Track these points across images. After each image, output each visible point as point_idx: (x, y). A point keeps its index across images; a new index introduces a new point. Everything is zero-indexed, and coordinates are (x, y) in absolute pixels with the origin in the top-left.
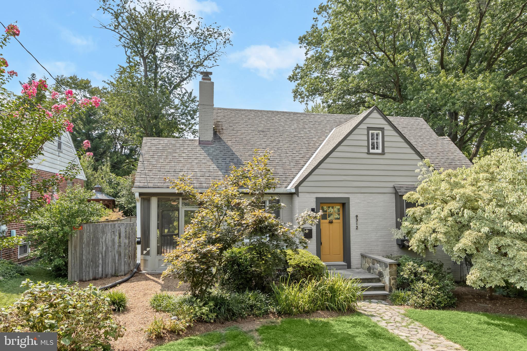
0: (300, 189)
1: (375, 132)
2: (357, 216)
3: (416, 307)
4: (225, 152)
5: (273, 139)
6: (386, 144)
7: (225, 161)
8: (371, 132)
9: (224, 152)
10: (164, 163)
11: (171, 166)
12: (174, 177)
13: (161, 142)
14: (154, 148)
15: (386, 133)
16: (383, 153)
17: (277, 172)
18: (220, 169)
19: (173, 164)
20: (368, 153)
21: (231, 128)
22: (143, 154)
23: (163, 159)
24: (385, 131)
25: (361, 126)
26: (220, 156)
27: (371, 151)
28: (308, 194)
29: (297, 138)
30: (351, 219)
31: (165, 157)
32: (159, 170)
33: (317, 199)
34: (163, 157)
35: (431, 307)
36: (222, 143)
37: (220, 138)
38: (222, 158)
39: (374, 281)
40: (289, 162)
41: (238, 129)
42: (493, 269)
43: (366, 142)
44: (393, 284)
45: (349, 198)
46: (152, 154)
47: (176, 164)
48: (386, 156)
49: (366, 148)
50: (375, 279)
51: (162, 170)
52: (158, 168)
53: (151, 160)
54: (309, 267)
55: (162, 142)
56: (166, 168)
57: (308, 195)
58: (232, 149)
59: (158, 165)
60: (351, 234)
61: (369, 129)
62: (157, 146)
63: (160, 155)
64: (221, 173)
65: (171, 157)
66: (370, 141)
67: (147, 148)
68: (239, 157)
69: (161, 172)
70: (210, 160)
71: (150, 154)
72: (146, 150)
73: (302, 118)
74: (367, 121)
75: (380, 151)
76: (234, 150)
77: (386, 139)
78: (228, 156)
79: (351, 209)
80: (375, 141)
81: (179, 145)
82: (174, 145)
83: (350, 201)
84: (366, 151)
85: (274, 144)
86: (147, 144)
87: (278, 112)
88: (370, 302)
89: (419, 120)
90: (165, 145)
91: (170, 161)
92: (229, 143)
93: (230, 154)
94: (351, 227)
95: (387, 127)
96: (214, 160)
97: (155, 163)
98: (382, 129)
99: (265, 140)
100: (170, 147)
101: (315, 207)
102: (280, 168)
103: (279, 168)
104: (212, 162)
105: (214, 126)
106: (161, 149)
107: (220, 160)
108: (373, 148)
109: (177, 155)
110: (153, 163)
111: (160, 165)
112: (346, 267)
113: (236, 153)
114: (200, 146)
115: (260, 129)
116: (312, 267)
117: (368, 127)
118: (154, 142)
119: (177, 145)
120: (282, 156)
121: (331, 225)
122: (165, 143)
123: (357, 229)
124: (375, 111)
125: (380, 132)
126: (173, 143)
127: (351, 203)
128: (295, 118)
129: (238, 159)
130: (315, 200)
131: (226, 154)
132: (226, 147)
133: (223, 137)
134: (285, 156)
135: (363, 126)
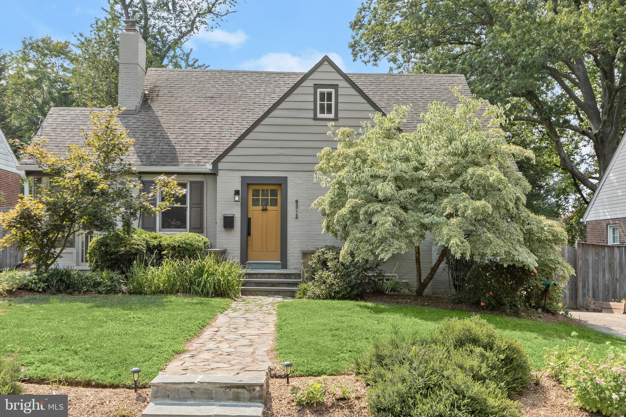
0: (220, 166)
1: (326, 90)
2: (297, 201)
3: (313, 299)
4: (149, 124)
5: (221, 106)
6: (340, 107)
7: (145, 134)
8: (319, 90)
9: (147, 124)
10: (65, 138)
11: (74, 140)
13: (71, 113)
14: (60, 120)
15: (340, 91)
16: (336, 119)
17: (208, 148)
19: (77, 138)
20: (315, 118)
21: (170, 95)
22: (44, 127)
23: (66, 133)
25: (306, 83)
26: (140, 129)
27: (319, 116)
28: (231, 172)
30: (288, 206)
31: (70, 130)
32: (56, 145)
33: (243, 178)
34: (68, 130)
36: (149, 113)
37: (150, 107)
38: (142, 131)
40: (230, 135)
41: (178, 95)
42: (361, 240)
43: (313, 104)
44: (307, 278)
45: (286, 178)
46: (55, 127)
47: (80, 138)
48: (341, 122)
49: (312, 112)
51: (60, 145)
52: (56, 142)
53: (51, 134)
54: (179, 246)
55: (73, 113)
56: (66, 142)
57: (230, 174)
58: (160, 120)
59: (57, 140)
60: (288, 224)
61: (316, 86)
62: (64, 118)
63: (65, 127)
64: (134, 149)
65: (77, 130)
66: (319, 102)
67: (51, 120)
68: (165, 129)
71: (52, 127)
72: (50, 122)
73: (276, 79)
74: (314, 76)
75: (332, 116)
76: (162, 121)
77: (340, 99)
78: (151, 129)
79: (289, 192)
80: (326, 103)
82: (87, 116)
83: (288, 181)
84: (312, 116)
85: (221, 113)
86: (53, 115)
87: (245, 72)
89: (456, 78)
90: (75, 116)
91: (74, 135)
92: (159, 113)
93: (155, 127)
94: (288, 216)
95: (343, 84)
96: (131, 133)
97: (54, 137)
98: (335, 87)
99: (210, 108)
100: (81, 118)
101: (239, 188)
102: (215, 142)
103: (213, 142)
105: (146, 92)
106: (68, 120)
107: (139, 133)
108: (322, 112)
110: (52, 137)
111: (60, 140)
112: (280, 266)
113: (163, 125)
114: (120, 117)
115: (210, 95)
116: (183, 247)
117: (314, 84)
118: (62, 113)
120: (223, 128)
121: (265, 213)
122: (76, 113)
123: (297, 218)
124: (326, 63)
125: (333, 91)
126: (86, 114)
127: (289, 184)
128: (267, 79)
129: (163, 132)
130: (240, 179)
131: (149, 127)
132: (153, 117)
133: (155, 106)
134: (228, 128)
135: (309, 83)
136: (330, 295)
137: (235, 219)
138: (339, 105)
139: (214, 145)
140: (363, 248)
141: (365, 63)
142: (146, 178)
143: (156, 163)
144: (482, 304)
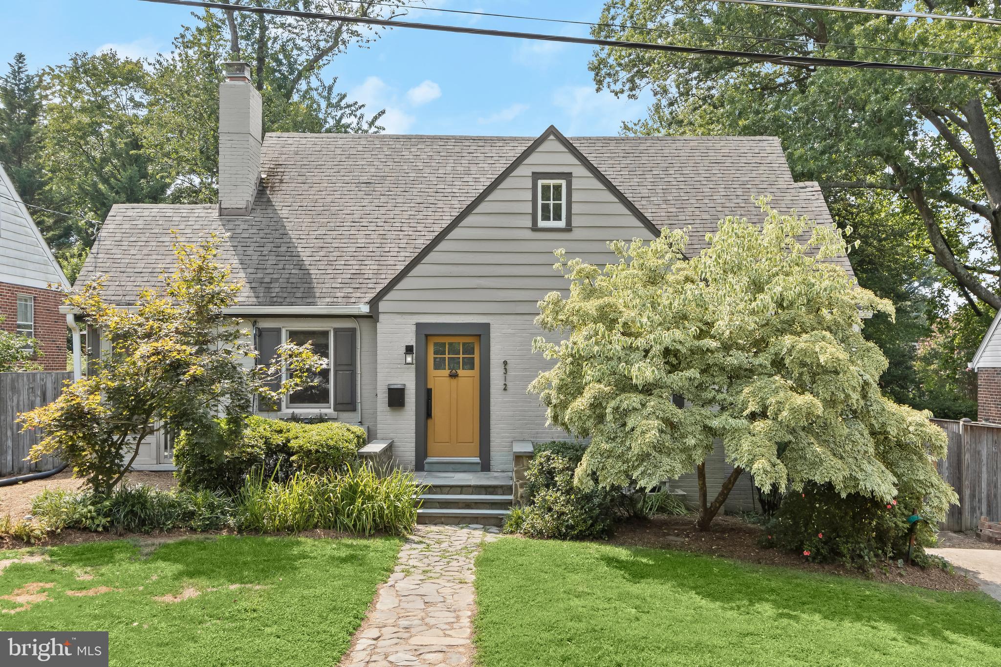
0: (383, 306)
1: (552, 182)
2: (505, 363)
3: (532, 536)
4: (268, 231)
5: (383, 199)
6: (575, 209)
7: (262, 249)
8: (540, 182)
9: (266, 231)
10: (137, 257)
11: (149, 261)
12: (148, 284)
13: (144, 214)
14: (128, 226)
15: (575, 184)
16: (569, 229)
17: (363, 272)
18: (245, 266)
19: (154, 257)
20: (535, 228)
21: (300, 179)
22: (102, 239)
23: (137, 248)
24: (574, 181)
25: (518, 171)
26: (254, 240)
27: (542, 224)
28: (399, 316)
29: (439, 196)
30: (491, 370)
31: (143, 244)
32: (123, 270)
33: (419, 326)
34: (139, 244)
36: (269, 211)
37: (269, 201)
38: (257, 244)
40: (397, 249)
41: (315, 179)
43: (530, 204)
44: (522, 497)
45: (488, 325)
46: (119, 239)
47: (159, 257)
48: (576, 234)
49: (530, 217)
51: (128, 270)
52: (122, 265)
53: (113, 251)
54: (317, 451)
55: (147, 214)
56: (138, 265)
57: (398, 319)
58: (286, 224)
59: (123, 261)
60: (492, 400)
61: (536, 176)
62: (134, 223)
63: (135, 239)
64: (244, 275)
65: (154, 244)
66: (540, 202)
67: (113, 226)
68: (294, 240)
69: (125, 275)
70: (232, 248)
71: (116, 239)
72: (111, 231)
74: (532, 159)
75: (562, 224)
76: (289, 226)
77: (575, 197)
78: (271, 240)
79: (492, 348)
80: (552, 202)
81: (178, 219)
82: (169, 219)
83: (492, 330)
84: (529, 224)
85: (383, 211)
86: (117, 218)
90: (150, 218)
91: (150, 253)
92: (284, 213)
93: (277, 236)
94: (492, 386)
95: (579, 171)
96: (239, 248)
97: (119, 256)
98: (568, 176)
99: (365, 202)
100: (160, 223)
101: (413, 342)
102: (373, 262)
103: (370, 263)
104: (234, 253)
105: (264, 176)
106: (140, 227)
107: (251, 248)
108: (546, 218)
109: (168, 239)
110: (115, 256)
111: (127, 261)
112: (479, 468)
113: (290, 232)
114: (221, 220)
115: (364, 179)
116: (324, 452)
117: (533, 173)
118: (131, 214)
119: (174, 219)
120: (386, 237)
121: (454, 382)
122: (153, 214)
123: (505, 389)
124: (552, 137)
125: (563, 183)
126: (167, 214)
127: (494, 335)
128: (457, 149)
129: (291, 245)
130: (414, 328)
131: (268, 236)
132: (275, 219)
133: (277, 200)
134: (394, 237)
135: (524, 170)
136: (560, 531)
137: (407, 392)
138: (574, 206)
139: (372, 267)
140: (613, 467)
141: (616, 94)
142: (264, 324)
143: (279, 300)
144: (806, 553)
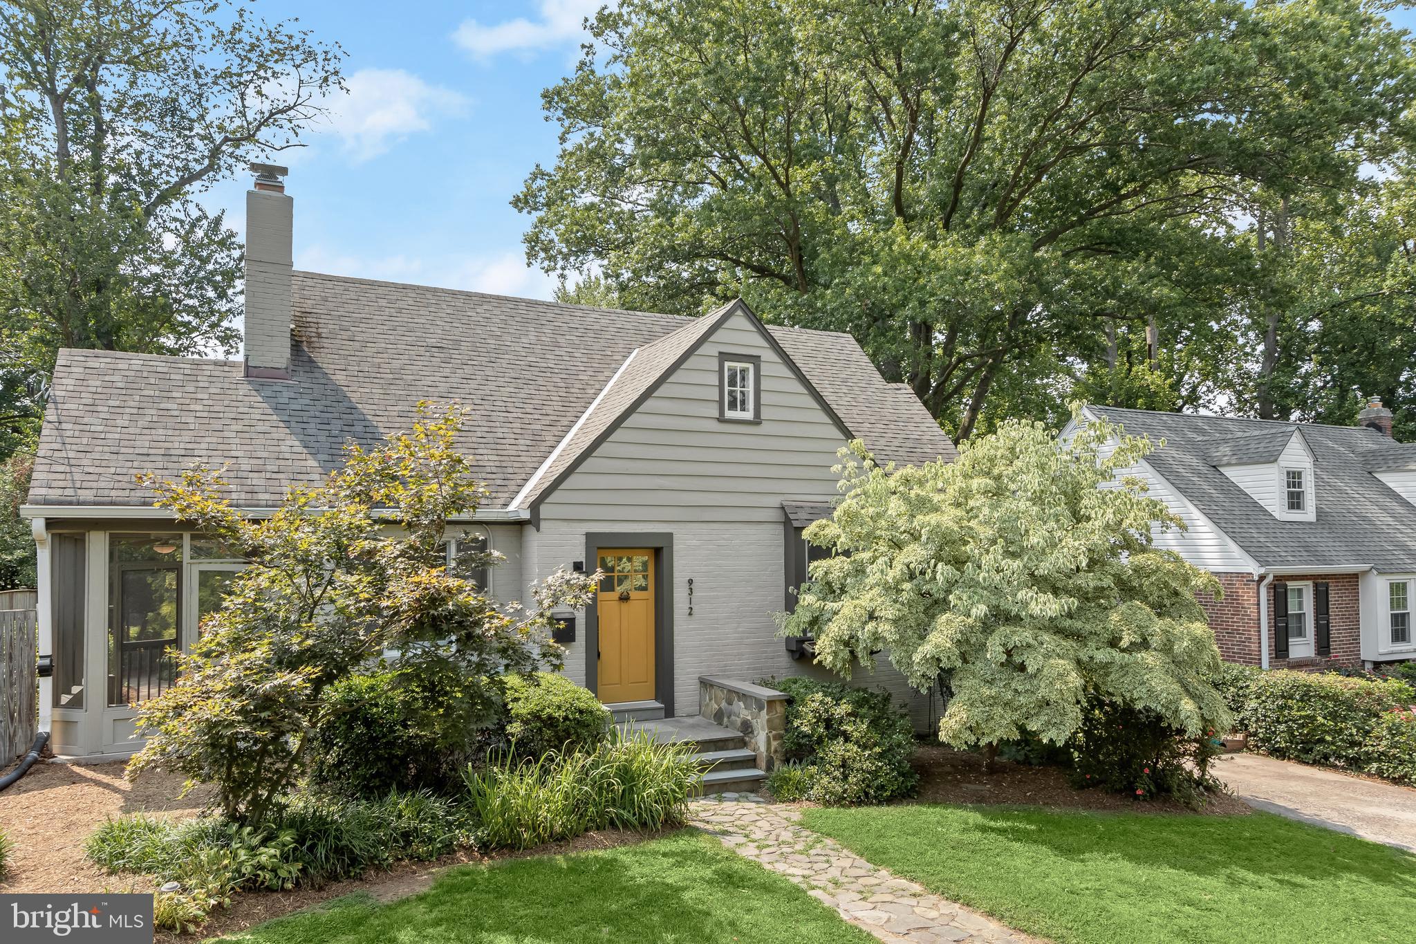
0: (544, 510)
1: (739, 366)
2: (691, 582)
3: (827, 804)
4: (328, 403)
5: (468, 370)
6: (764, 398)
7: (327, 427)
8: (727, 364)
9: (323, 402)
10: (131, 430)
11: (155, 438)
12: (166, 472)
13: (120, 366)
14: (98, 383)
15: (765, 369)
16: (757, 421)
17: (481, 463)
18: (313, 451)
19: (161, 431)
20: (722, 419)
21: (346, 335)
22: (59, 400)
23: (125, 417)
24: (763, 366)
25: (705, 349)
26: (312, 414)
27: (729, 414)
28: (565, 524)
29: (535, 371)
30: (675, 590)
31: (135, 411)
32: (114, 450)
33: (589, 536)
34: (128, 410)
35: (862, 799)
36: (317, 375)
37: (311, 361)
38: (318, 421)
39: (731, 744)
40: (513, 436)
41: (364, 337)
42: (994, 701)
43: (717, 390)
44: (776, 751)
45: (671, 534)
46: (90, 401)
47: (170, 432)
48: (765, 428)
49: (716, 406)
50: (732, 739)
51: (123, 450)
52: (110, 442)
53: (86, 420)
54: (566, 718)
55: (126, 367)
56: (138, 443)
57: (564, 527)
58: (349, 394)
59: (108, 436)
60: (675, 628)
61: (724, 357)
62: (107, 378)
63: (117, 403)
64: (315, 464)
65: (154, 412)
66: (727, 388)
67: (72, 382)
68: (369, 417)
69: (120, 457)
70: (282, 424)
71: (84, 401)
72: (70, 388)
73: (550, 316)
74: (719, 336)
75: (749, 415)
76: (354, 397)
77: (764, 384)
78: (336, 415)
79: (675, 564)
80: (738, 389)
81: (181, 377)
82: (164, 377)
83: (675, 541)
84: (716, 413)
85: (473, 384)
86: (73, 369)
87: (483, 296)
88: (721, 800)
89: (842, 340)
90: (133, 373)
91: (151, 425)
92: (340, 378)
93: (343, 410)
94: (675, 611)
95: (768, 355)
96: (293, 424)
97: (100, 428)
98: (755, 360)
99: (447, 372)
100: (152, 381)
101: (582, 559)
102: (490, 452)
103: (485, 451)
104: (287, 431)
105: (292, 326)
106: (120, 385)
107: (312, 425)
108: (733, 405)
109: (175, 406)
110: (93, 428)
111: (117, 436)
112: (661, 713)
113: (359, 406)
114: (250, 383)
115: (432, 342)
116: (574, 718)
117: (720, 353)
118: (96, 365)
119: (173, 377)
120: (493, 419)
121: (624, 606)
122: (134, 367)
123: (690, 614)
124: (740, 313)
125: (751, 367)
126: (159, 369)
127: (677, 547)
128: (532, 315)
129: (367, 424)
130: (583, 539)
131: (330, 409)
132: (330, 387)
133: (324, 359)
134: (502, 419)
135: (709, 349)
136: (867, 794)
137: (577, 623)
138: (763, 394)
139: (491, 457)
144: (1139, 792)
